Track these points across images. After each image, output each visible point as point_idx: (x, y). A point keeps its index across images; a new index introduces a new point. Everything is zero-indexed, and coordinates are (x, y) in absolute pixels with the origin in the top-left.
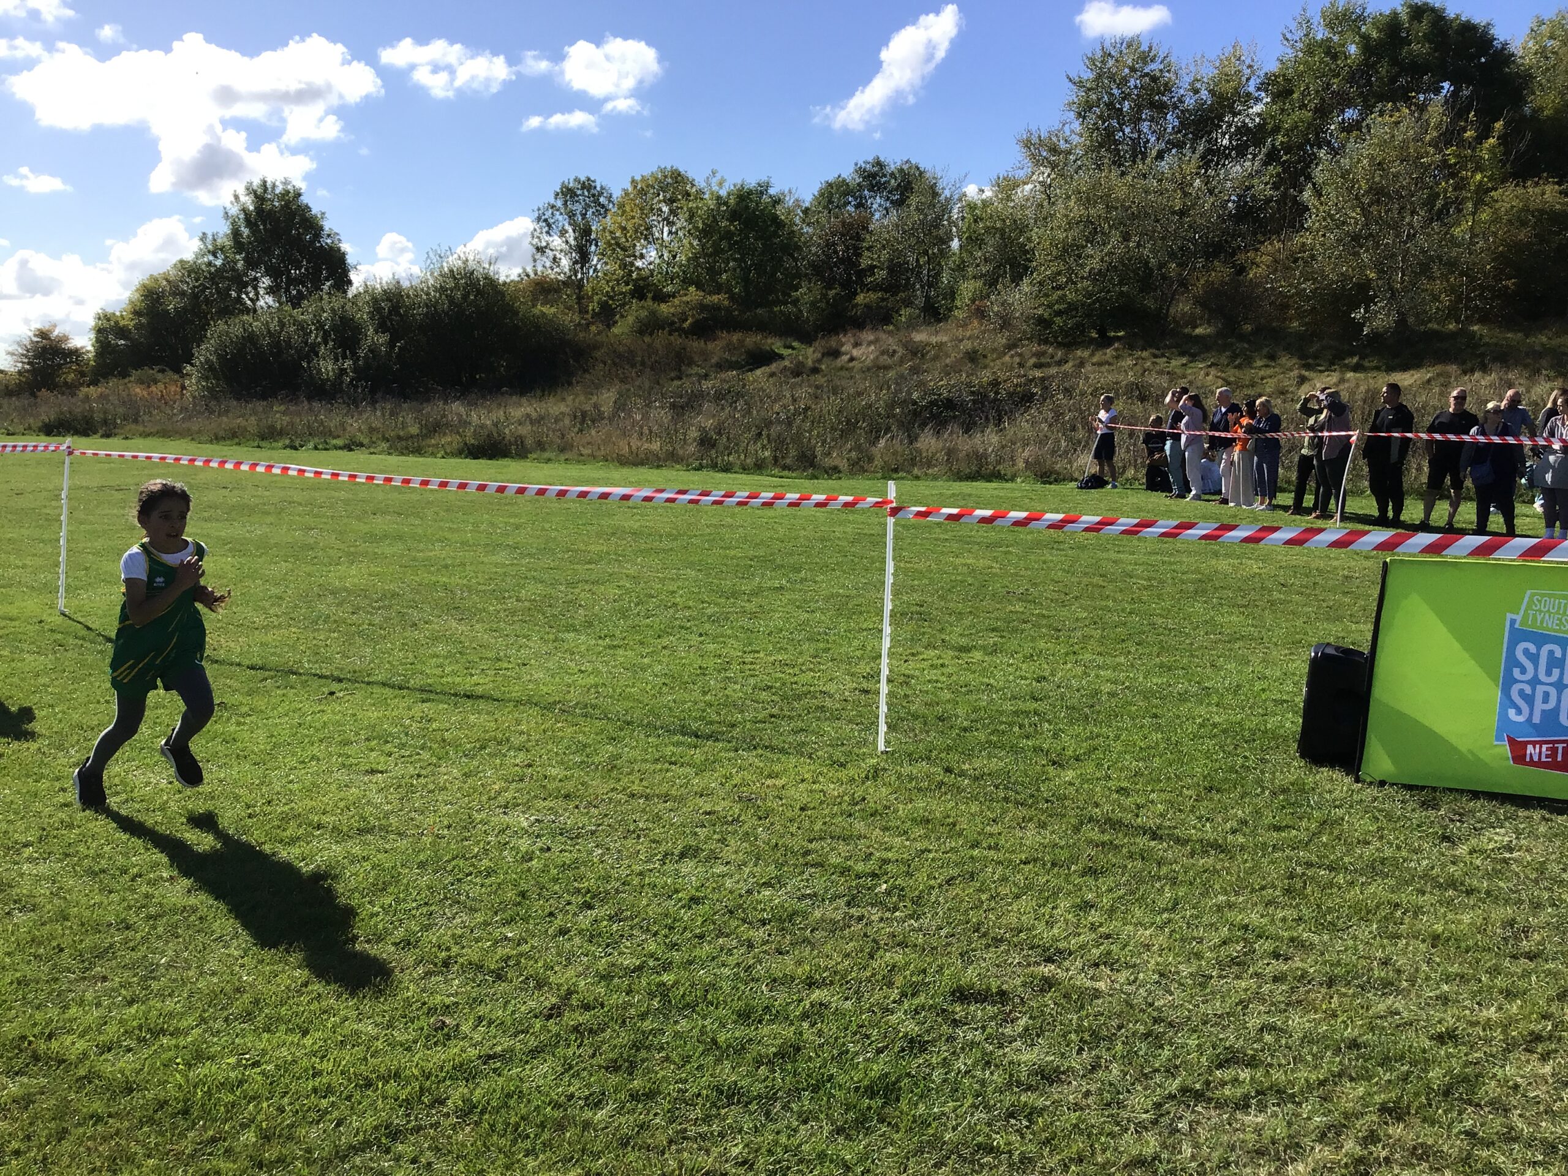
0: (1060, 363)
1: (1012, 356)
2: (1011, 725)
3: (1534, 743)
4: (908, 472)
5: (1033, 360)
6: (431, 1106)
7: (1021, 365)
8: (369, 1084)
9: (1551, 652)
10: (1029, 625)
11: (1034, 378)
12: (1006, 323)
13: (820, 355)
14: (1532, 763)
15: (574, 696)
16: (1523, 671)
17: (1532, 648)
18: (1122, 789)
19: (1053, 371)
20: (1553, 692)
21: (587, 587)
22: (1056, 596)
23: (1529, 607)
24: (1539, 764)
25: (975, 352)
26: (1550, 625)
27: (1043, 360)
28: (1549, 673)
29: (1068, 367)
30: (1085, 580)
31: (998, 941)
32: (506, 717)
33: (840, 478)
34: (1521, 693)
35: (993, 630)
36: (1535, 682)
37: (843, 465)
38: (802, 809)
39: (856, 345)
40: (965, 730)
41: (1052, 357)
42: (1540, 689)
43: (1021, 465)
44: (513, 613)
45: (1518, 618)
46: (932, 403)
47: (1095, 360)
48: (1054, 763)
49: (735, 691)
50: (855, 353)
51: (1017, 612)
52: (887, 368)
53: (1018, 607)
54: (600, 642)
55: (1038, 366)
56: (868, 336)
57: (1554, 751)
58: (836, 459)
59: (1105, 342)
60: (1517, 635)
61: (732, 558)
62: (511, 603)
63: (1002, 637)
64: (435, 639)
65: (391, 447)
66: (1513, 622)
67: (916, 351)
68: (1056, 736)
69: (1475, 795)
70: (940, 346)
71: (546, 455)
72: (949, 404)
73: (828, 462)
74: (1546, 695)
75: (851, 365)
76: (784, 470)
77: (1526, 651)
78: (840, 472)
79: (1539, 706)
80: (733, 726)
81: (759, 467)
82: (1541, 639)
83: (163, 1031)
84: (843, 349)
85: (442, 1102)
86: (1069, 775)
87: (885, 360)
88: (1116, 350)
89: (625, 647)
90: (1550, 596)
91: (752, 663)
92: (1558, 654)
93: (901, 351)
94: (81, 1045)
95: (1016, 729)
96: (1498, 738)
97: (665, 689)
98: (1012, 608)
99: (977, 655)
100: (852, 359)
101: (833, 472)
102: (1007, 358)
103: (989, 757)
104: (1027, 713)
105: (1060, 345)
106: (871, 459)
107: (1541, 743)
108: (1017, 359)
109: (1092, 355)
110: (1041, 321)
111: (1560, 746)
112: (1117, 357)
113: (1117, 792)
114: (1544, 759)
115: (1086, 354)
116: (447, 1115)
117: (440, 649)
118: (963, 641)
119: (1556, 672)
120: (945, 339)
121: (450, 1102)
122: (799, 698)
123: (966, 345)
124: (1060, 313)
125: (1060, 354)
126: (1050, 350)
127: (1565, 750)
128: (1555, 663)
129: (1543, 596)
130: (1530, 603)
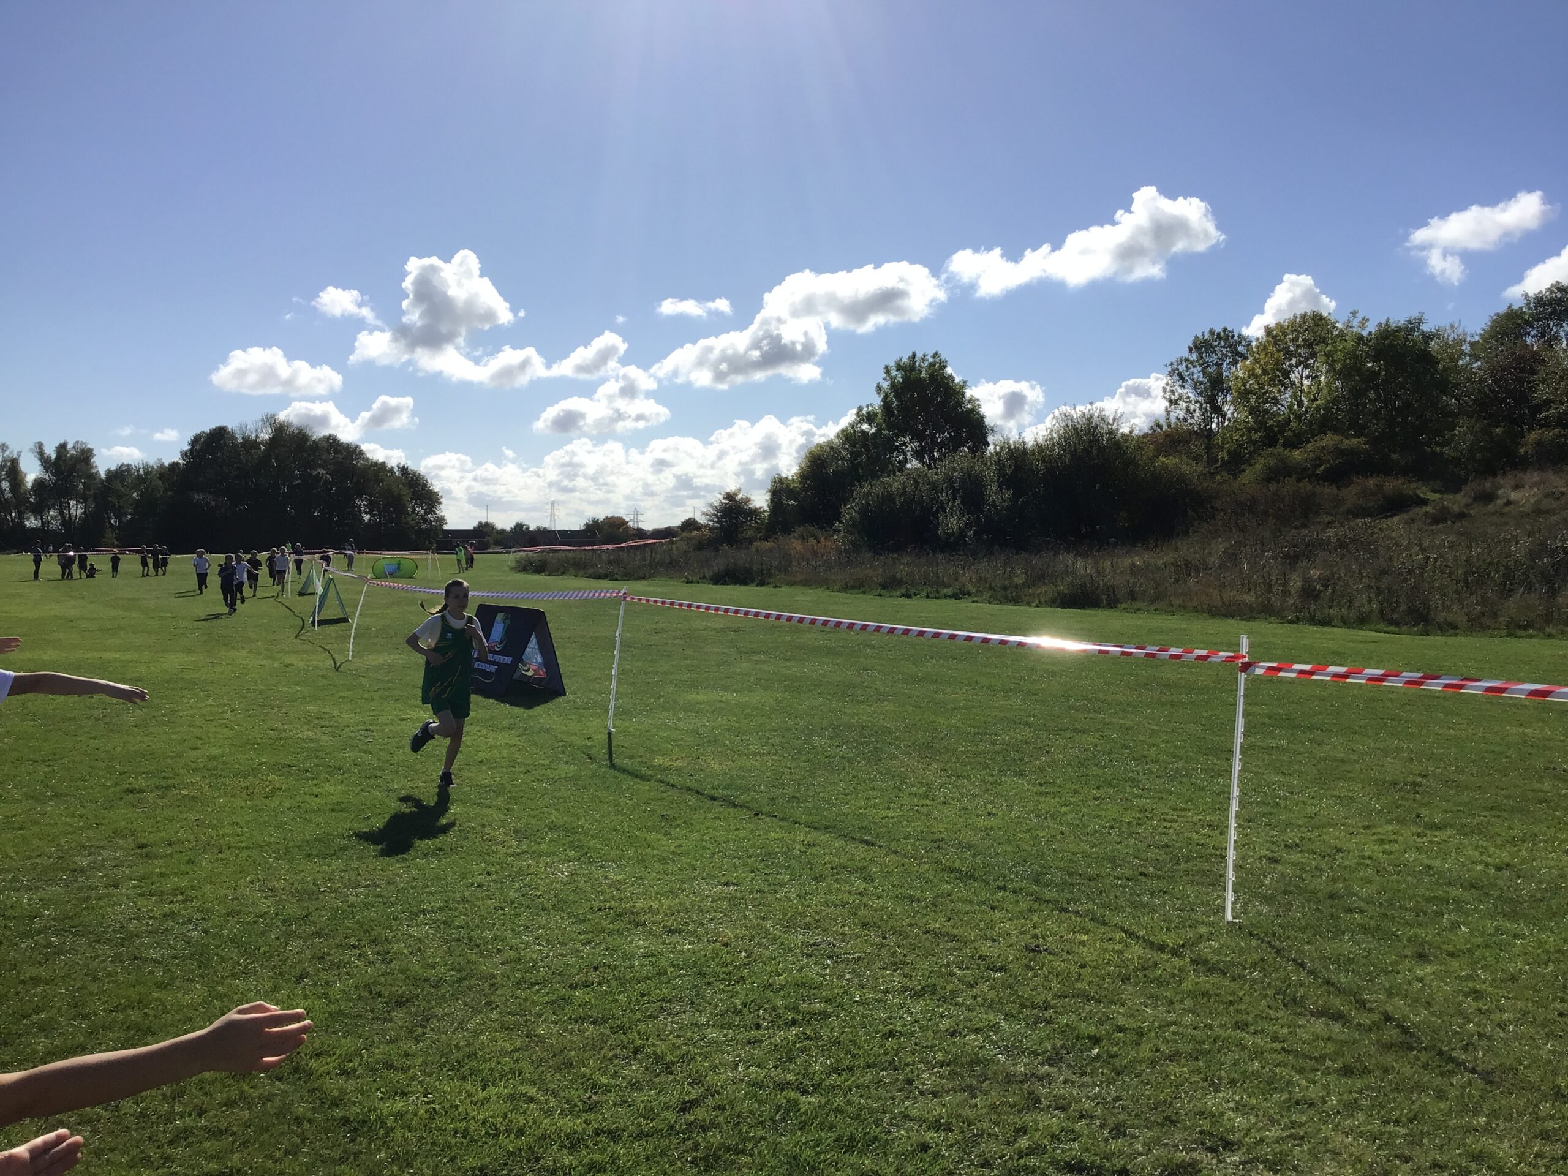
4: (1540, 630)
13: (1470, 500)
33: (1456, 635)
37: (1462, 620)
39: (1517, 487)
52: (1547, 512)
56: (1532, 477)
58: (1456, 614)
65: (992, 596)
71: (1139, 604)
73: (1442, 616)
75: (1506, 509)
76: (1392, 624)
81: (1362, 621)
84: (1500, 492)
87: (1549, 503)
100: (1508, 503)
101: (1449, 628)
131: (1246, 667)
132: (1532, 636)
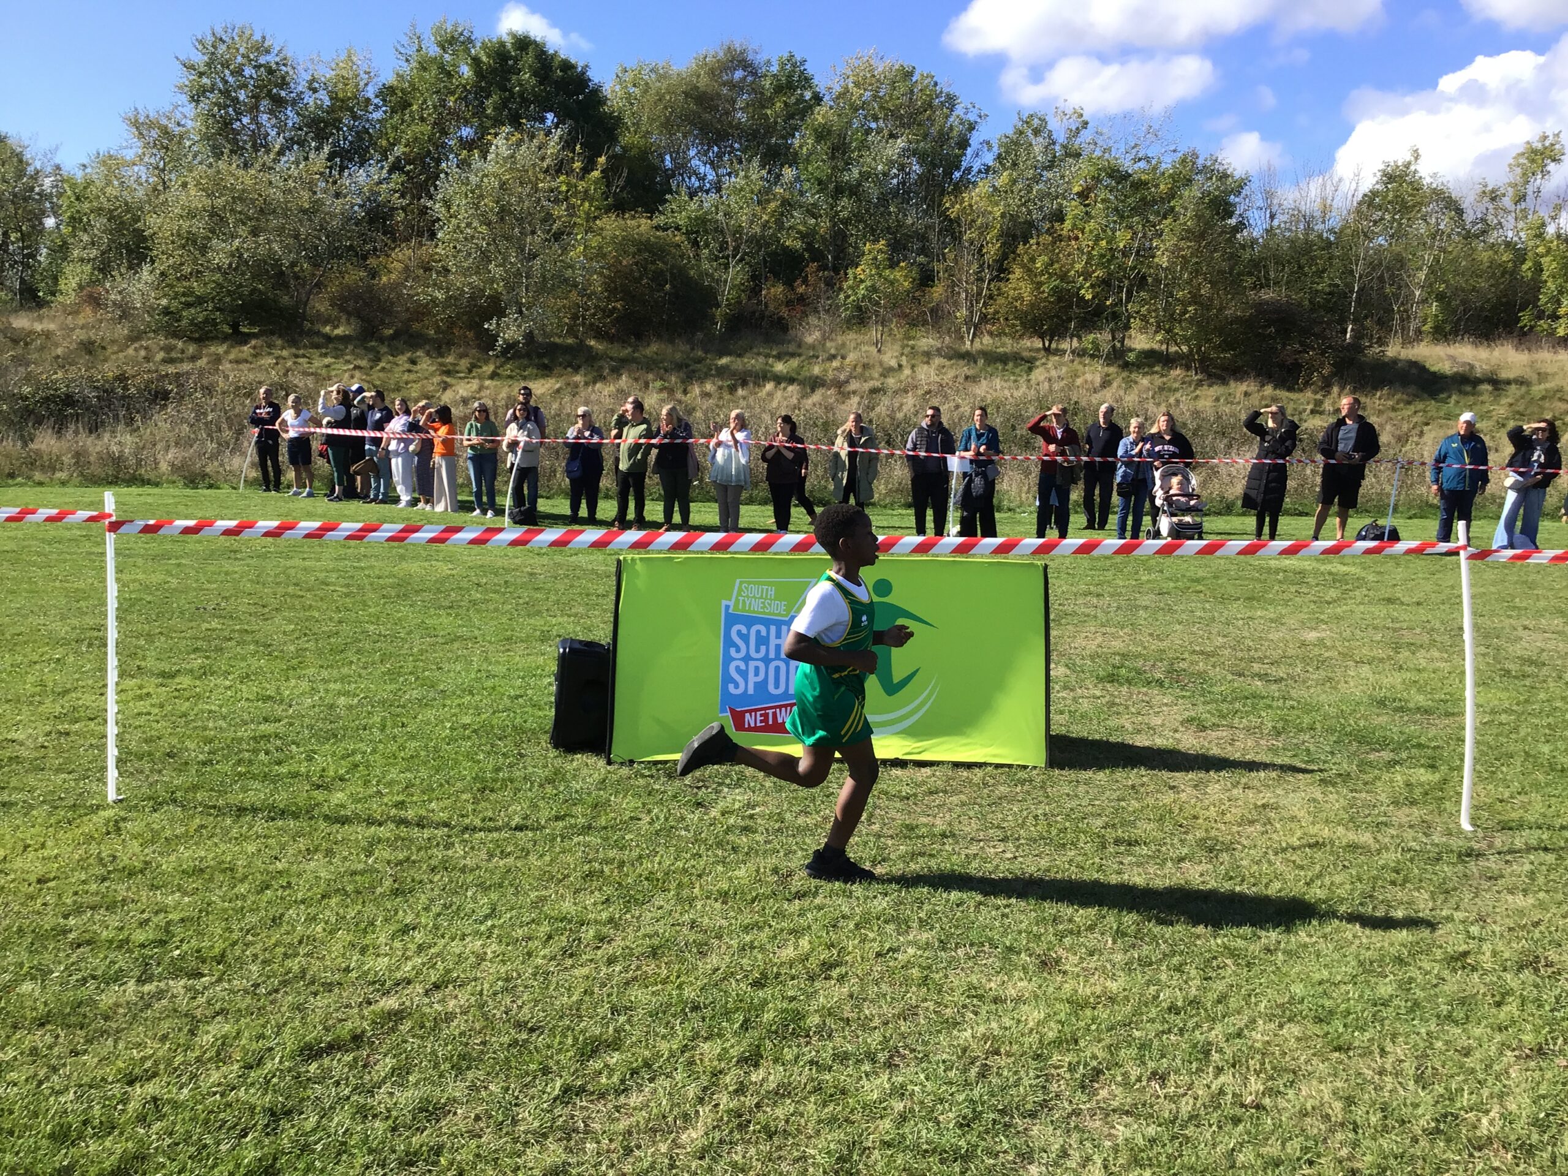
0: (193, 358)
1: (136, 350)
2: (256, 751)
3: (750, 711)
4: (29, 478)
5: (161, 355)
7: (147, 359)
9: (758, 632)
10: (232, 643)
11: (167, 375)
12: (125, 312)
14: (750, 729)
16: (738, 650)
17: (744, 631)
19: (186, 367)
20: (761, 665)
22: (253, 609)
23: (739, 594)
24: (756, 729)
25: (93, 343)
26: (755, 608)
27: (174, 355)
28: (758, 651)
29: (202, 362)
30: (280, 590)
34: (737, 668)
35: (196, 650)
36: (747, 659)
40: (204, 764)
41: (184, 352)
42: (752, 664)
43: (164, 467)
45: (731, 604)
46: (47, 399)
47: (232, 356)
48: (318, 787)
51: (214, 630)
53: (215, 624)
55: (171, 361)
57: (766, 716)
59: (238, 338)
60: (732, 619)
63: (207, 658)
66: (727, 607)
67: (17, 339)
68: (310, 759)
70: (48, 335)
72: (69, 400)
74: (757, 669)
77: (739, 632)
79: (752, 679)
82: (749, 621)
88: (254, 348)
90: (754, 583)
92: (764, 633)
95: (262, 756)
96: (723, 711)
98: (207, 626)
99: (185, 681)
102: (130, 351)
104: (266, 737)
105: (190, 340)
107: (756, 710)
108: (143, 353)
109: (227, 352)
110: (166, 311)
111: (770, 712)
112: (255, 356)
114: (758, 725)
115: (221, 350)
118: (166, 667)
119: (763, 648)
120: (52, 326)
123: (79, 335)
124: (188, 305)
125: (191, 349)
126: (180, 344)
127: (775, 714)
128: (762, 641)
129: (749, 583)
130: (740, 590)
131: (115, 527)
132: (21, 485)
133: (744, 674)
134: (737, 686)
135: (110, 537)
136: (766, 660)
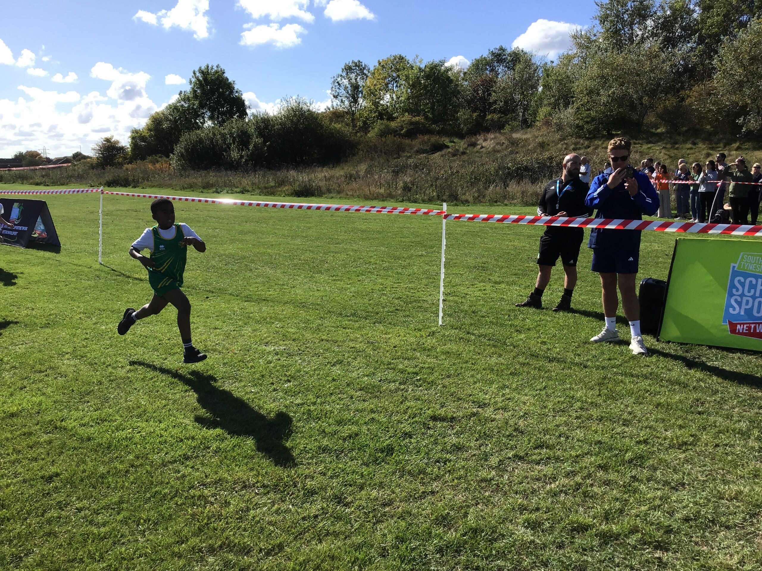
0: (588, 147)
1: (562, 145)
3: (740, 324)
5: (573, 146)
6: (204, 449)
7: (566, 149)
8: (182, 440)
12: (560, 127)
13: (466, 146)
14: (739, 333)
15: (311, 300)
16: (738, 290)
17: (742, 280)
18: (544, 342)
20: (751, 300)
21: (332, 255)
23: (741, 261)
24: (743, 334)
25: (544, 143)
26: (751, 268)
27: (578, 146)
28: (749, 292)
29: (590, 149)
31: (459, 399)
32: (278, 309)
33: (469, 206)
34: (736, 300)
36: (742, 295)
37: (471, 199)
38: (395, 347)
39: (485, 140)
40: (483, 317)
41: (582, 144)
42: (745, 299)
44: (295, 266)
45: (736, 265)
46: (518, 169)
48: (517, 331)
49: (384, 299)
50: (484, 144)
52: (498, 151)
54: (331, 278)
55: (575, 149)
56: (491, 136)
57: (750, 327)
58: (468, 196)
60: (735, 274)
61: (404, 242)
62: (295, 262)
64: (258, 276)
65: (261, 192)
66: (734, 267)
67: (514, 143)
69: (710, 347)
70: (526, 140)
71: (331, 195)
72: (526, 169)
73: (464, 198)
74: (747, 301)
75: (482, 150)
76: (442, 201)
77: (739, 281)
78: (469, 202)
79: (744, 306)
80: (378, 314)
81: (430, 200)
82: (746, 276)
83: (106, 420)
84: (478, 143)
85: (209, 448)
86: (522, 336)
87: (498, 147)
89: (341, 280)
90: (751, 255)
91: (396, 288)
92: (754, 282)
93: (506, 143)
94: (74, 424)
96: (724, 321)
97: (353, 298)
100: (482, 147)
101: (466, 202)
102: (560, 146)
103: (489, 328)
105: (587, 139)
106: (484, 197)
107: (744, 324)
108: (565, 146)
109: (603, 143)
110: (578, 126)
111: (753, 325)
113: (541, 343)
114: (744, 331)
115: (600, 143)
116: (209, 452)
117: (260, 280)
118: (499, 279)
119: (753, 291)
120: (529, 136)
121: (211, 448)
122: (411, 303)
123: (540, 139)
124: (587, 123)
125: (586, 143)
126: (582, 141)
127: (755, 327)
128: (753, 286)
129: (748, 255)
130: (743, 258)
131: (446, 217)
133: (739, 304)
134: (734, 309)
135: (444, 221)
136: (754, 297)
